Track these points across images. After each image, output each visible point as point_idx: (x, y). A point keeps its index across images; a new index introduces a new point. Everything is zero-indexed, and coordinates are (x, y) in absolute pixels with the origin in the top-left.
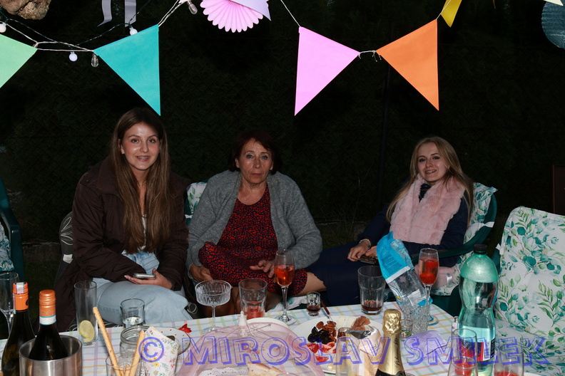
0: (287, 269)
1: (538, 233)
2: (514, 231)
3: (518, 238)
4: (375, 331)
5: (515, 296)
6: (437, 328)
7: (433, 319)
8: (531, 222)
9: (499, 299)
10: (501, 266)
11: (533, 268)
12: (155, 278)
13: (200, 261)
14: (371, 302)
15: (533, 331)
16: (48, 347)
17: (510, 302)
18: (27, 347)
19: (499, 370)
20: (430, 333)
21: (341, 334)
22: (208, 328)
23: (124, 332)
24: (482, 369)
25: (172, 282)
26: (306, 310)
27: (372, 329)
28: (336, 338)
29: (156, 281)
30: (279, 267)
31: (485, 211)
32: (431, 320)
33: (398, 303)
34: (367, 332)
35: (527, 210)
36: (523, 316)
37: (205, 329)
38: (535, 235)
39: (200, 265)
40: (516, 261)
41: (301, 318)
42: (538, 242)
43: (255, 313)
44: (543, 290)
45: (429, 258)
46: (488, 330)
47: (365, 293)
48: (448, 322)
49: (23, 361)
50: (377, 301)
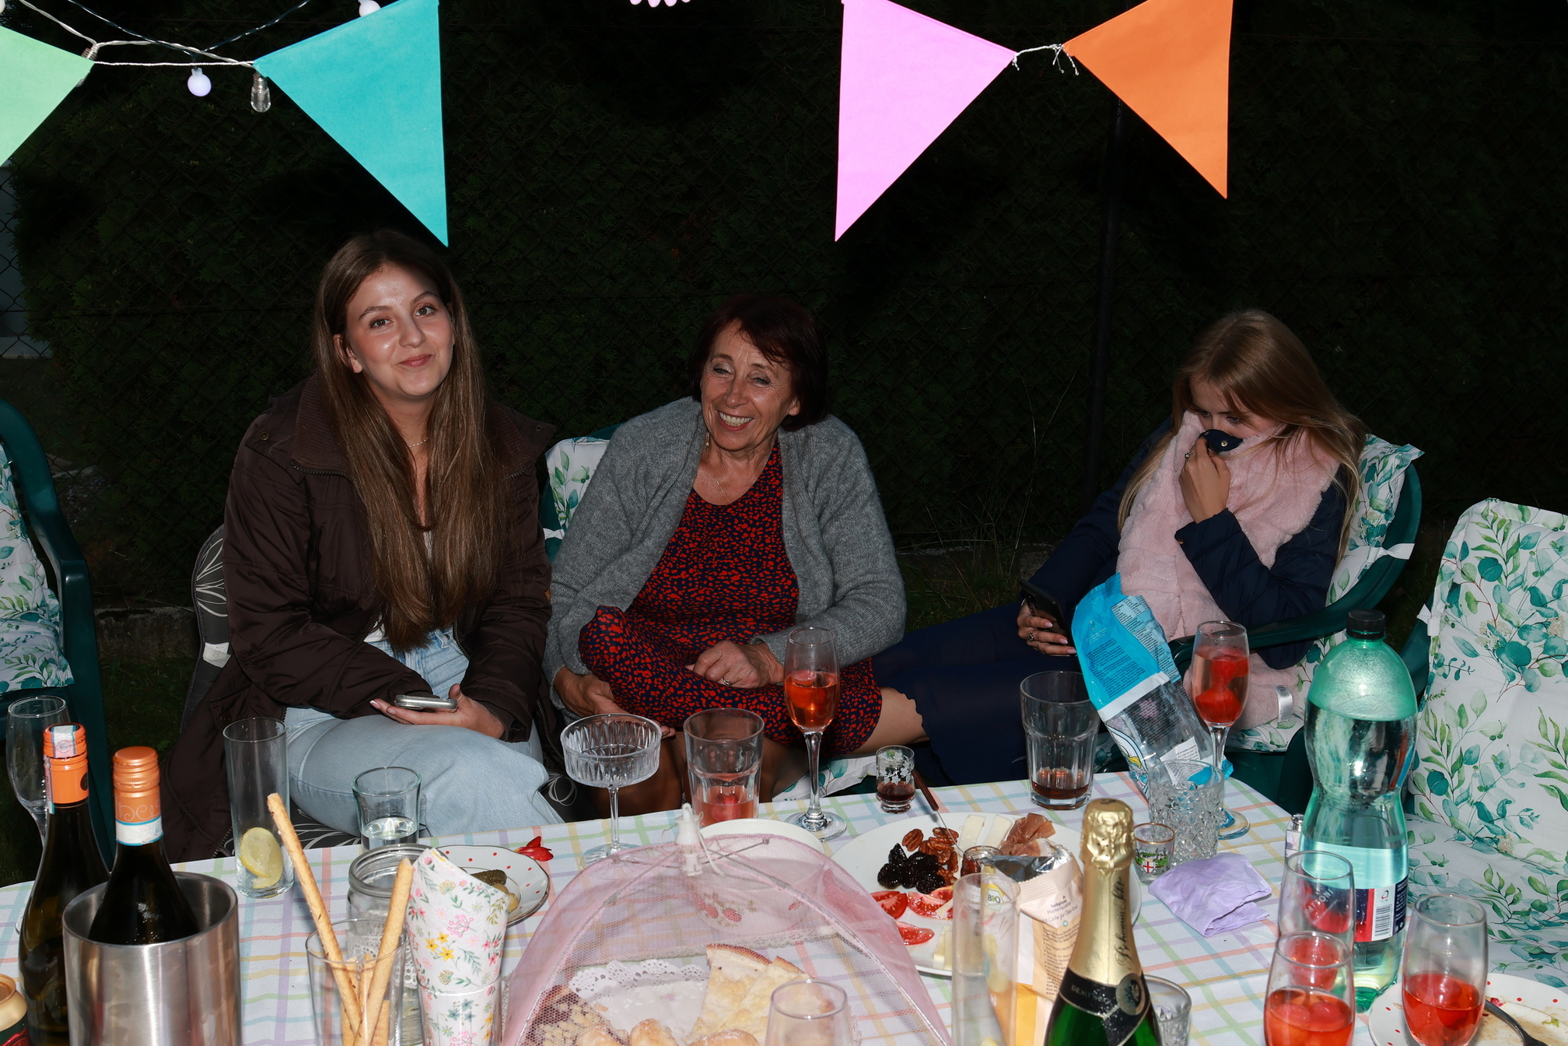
0: (819, 681)
1: (1538, 574)
2: (1468, 571)
3: (1481, 590)
4: (1065, 859)
5: (1469, 752)
6: (1244, 847)
7: (1232, 821)
8: (1519, 545)
9: (1427, 760)
10: (1431, 669)
11: (1522, 673)
12: (456, 708)
13: (585, 660)
14: (1060, 773)
15: (1520, 850)
16: (142, 907)
17: (1455, 769)
18: (84, 907)
19: (1416, 969)
20: (1224, 860)
21: (971, 867)
22: (598, 849)
23: (360, 861)
24: (1368, 963)
25: (503, 720)
26: (873, 796)
27: (1057, 852)
28: (957, 875)
29: (457, 717)
30: (798, 677)
31: (1387, 512)
32: (1228, 824)
33: (1133, 776)
34: (1043, 860)
35: (1506, 510)
36: (1492, 808)
37: (591, 852)
38: (1531, 581)
39: (584, 670)
40: (1474, 654)
41: (862, 818)
42: (1538, 600)
43: (730, 806)
44: (1552, 736)
45: (1222, 650)
46: (1387, 854)
47: (1040, 747)
48: (1274, 831)
49: (72, 945)
50: (1075, 771)
